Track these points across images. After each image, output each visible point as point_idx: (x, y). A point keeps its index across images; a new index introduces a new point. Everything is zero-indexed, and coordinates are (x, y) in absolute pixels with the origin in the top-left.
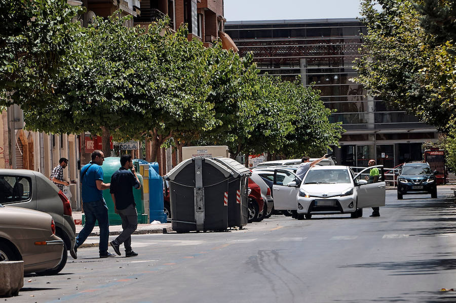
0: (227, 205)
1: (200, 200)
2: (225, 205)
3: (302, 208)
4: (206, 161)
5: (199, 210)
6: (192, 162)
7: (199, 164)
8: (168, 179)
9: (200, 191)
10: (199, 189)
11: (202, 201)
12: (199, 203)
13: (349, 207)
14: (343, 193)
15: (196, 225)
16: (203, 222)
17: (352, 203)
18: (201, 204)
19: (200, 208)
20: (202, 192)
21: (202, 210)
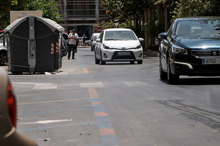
0: (53, 53)
1: (33, 49)
2: (52, 53)
3: (107, 57)
4: (37, 19)
5: (31, 57)
6: (26, 20)
7: (32, 21)
8: (8, 32)
9: (33, 42)
10: (32, 40)
11: (34, 50)
12: (32, 51)
13: (139, 57)
14: (135, 47)
15: (29, 68)
16: (35, 66)
17: (141, 54)
18: (34, 52)
19: (32, 56)
20: (34, 43)
21: (34, 57)
